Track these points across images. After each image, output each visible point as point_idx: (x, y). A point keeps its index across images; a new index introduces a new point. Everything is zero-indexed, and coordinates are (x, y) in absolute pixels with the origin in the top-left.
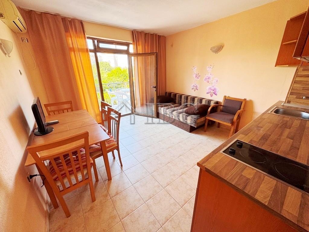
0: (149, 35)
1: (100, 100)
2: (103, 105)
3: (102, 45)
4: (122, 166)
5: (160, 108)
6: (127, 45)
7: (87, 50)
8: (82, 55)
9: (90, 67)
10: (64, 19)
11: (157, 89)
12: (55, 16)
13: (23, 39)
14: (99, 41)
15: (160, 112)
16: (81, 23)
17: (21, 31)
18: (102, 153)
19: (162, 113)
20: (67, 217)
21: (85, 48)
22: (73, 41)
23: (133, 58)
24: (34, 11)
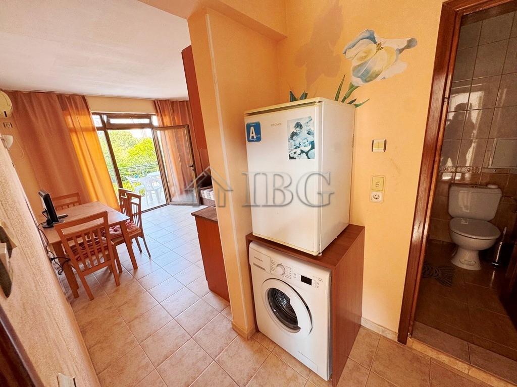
0: (177, 104)
1: (116, 188)
2: (122, 192)
3: (113, 121)
4: (150, 256)
5: (202, 191)
6: (148, 116)
7: (94, 129)
8: (88, 136)
9: (100, 148)
10: (60, 96)
11: (195, 168)
12: (49, 95)
13: (5, 124)
14: (110, 116)
15: (203, 197)
16: (84, 98)
17: (6, 116)
18: (124, 239)
19: (206, 197)
20: (91, 300)
21: (91, 126)
22: (74, 120)
23: (158, 132)
24: (20, 91)
